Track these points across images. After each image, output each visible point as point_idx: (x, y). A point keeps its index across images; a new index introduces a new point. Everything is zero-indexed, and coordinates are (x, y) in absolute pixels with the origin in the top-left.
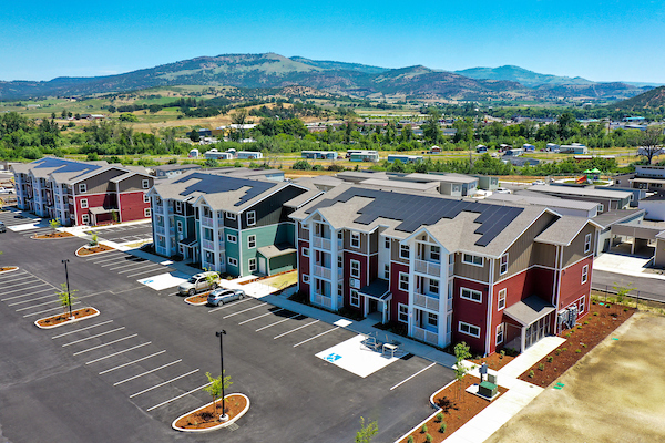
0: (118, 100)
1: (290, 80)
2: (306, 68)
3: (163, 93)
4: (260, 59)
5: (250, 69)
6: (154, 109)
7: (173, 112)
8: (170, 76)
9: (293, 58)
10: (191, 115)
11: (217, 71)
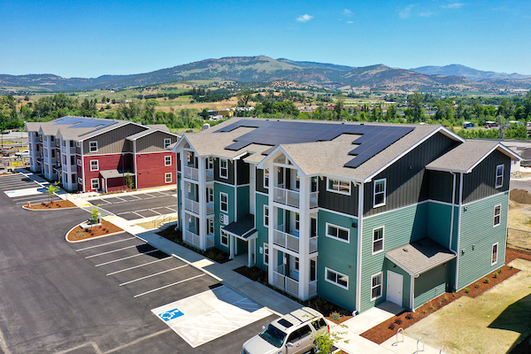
0: (145, 91)
1: (276, 76)
2: (290, 67)
3: (179, 86)
4: (253, 60)
5: (245, 68)
6: (172, 97)
7: (187, 99)
8: (185, 74)
9: (279, 60)
10: (201, 100)
11: (220, 69)
